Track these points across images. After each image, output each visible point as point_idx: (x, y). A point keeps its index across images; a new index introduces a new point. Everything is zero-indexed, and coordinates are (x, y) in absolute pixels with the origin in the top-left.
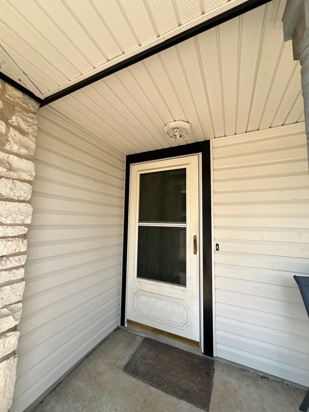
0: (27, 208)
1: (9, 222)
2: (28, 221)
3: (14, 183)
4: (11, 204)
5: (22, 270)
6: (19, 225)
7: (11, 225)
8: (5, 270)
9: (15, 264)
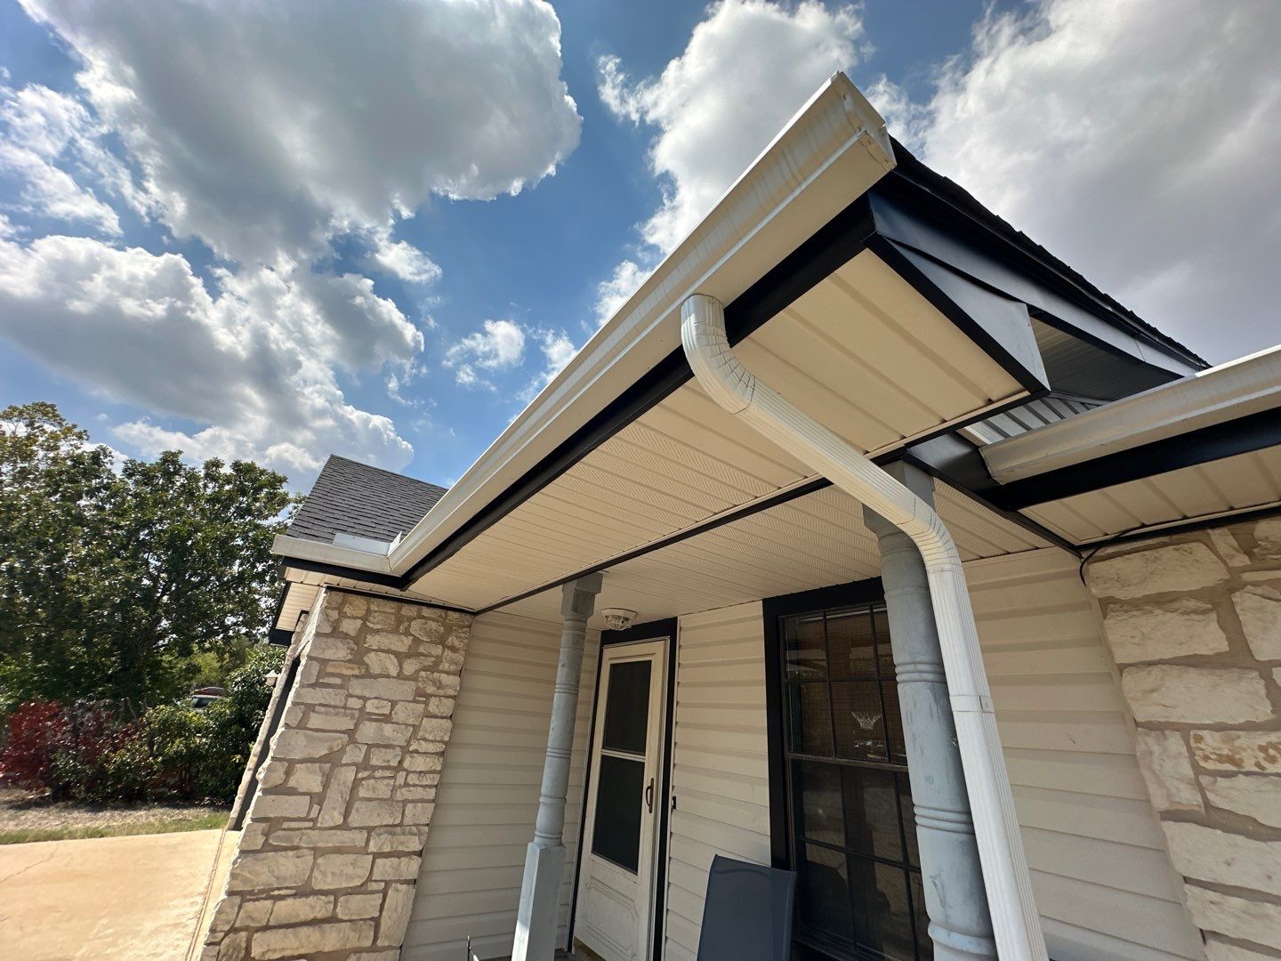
0: (447, 724)
1: (431, 738)
2: (446, 739)
3: (440, 700)
4: (435, 720)
5: (434, 790)
6: (439, 742)
7: (432, 741)
8: (422, 786)
9: (429, 782)
